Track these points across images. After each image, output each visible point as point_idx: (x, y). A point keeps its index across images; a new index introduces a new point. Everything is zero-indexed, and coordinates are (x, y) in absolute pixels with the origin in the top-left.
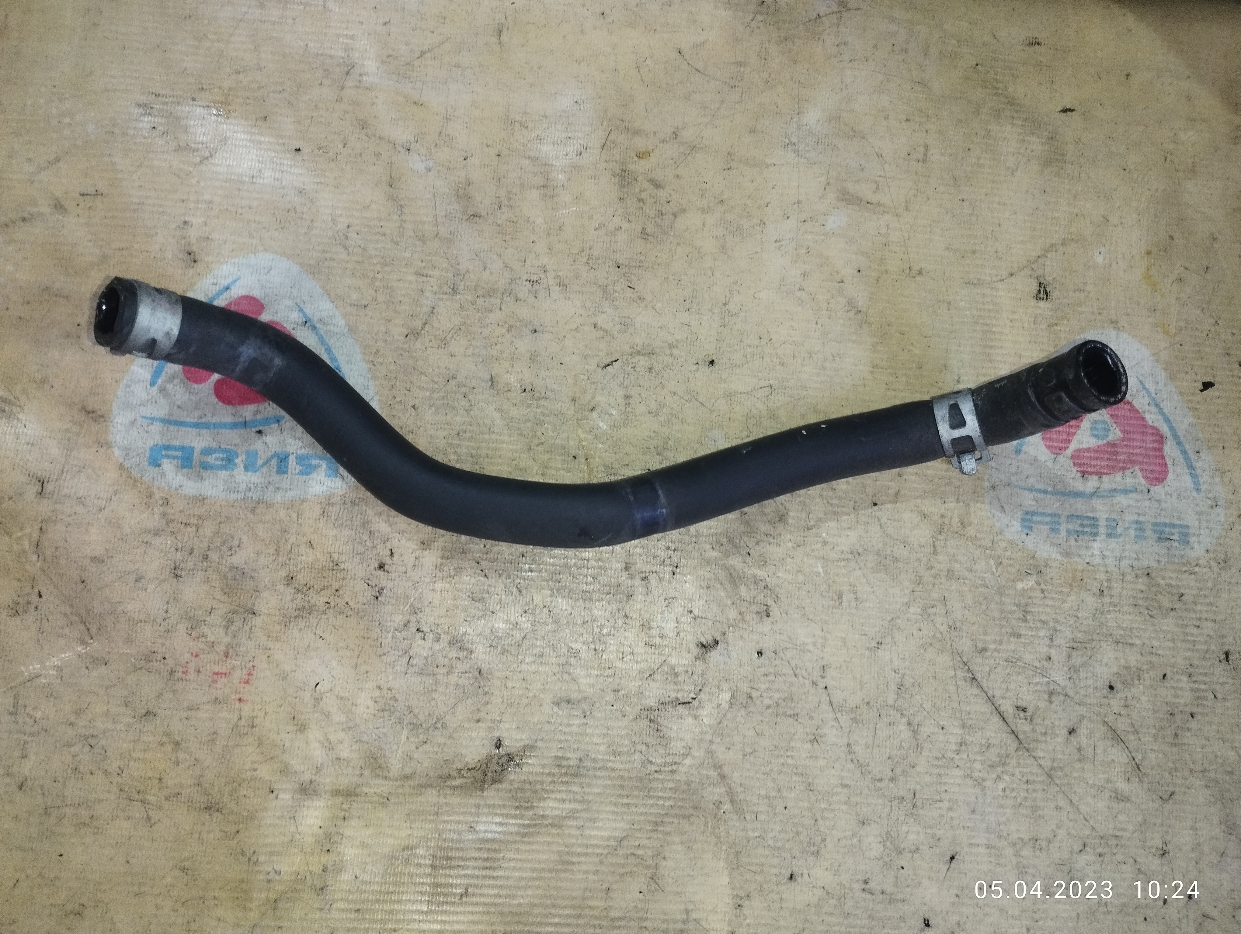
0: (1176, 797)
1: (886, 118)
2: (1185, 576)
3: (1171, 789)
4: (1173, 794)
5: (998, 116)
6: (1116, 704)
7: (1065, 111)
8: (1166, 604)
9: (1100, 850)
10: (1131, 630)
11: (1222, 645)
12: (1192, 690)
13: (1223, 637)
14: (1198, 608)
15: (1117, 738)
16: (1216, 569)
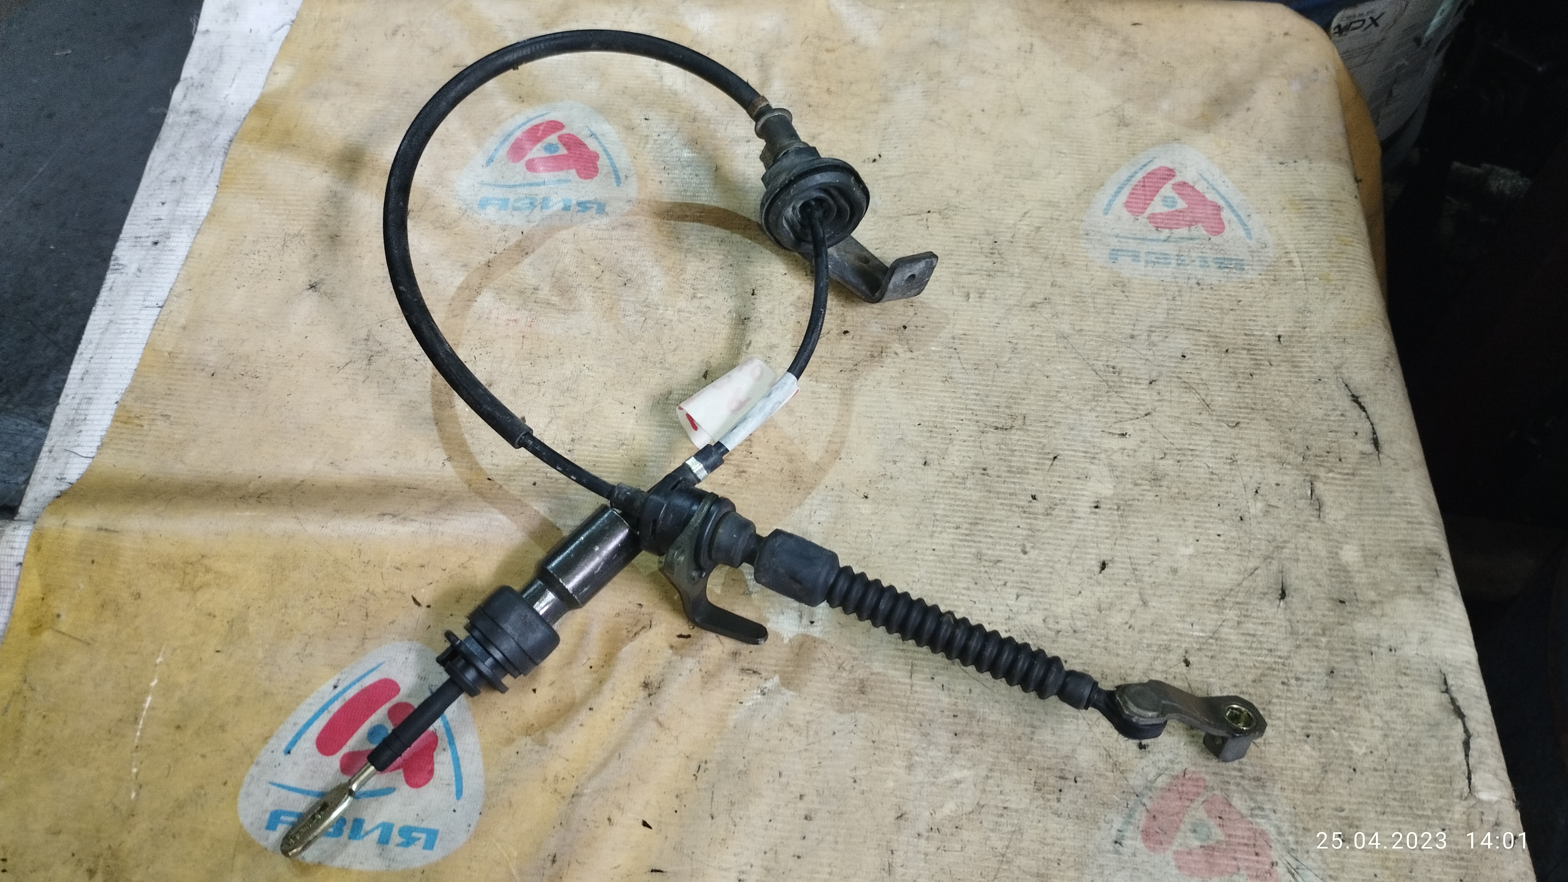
0: (1241, 425)
1: (1002, 29)
2: (1243, 289)
3: (1237, 420)
4: (1238, 423)
5: (1085, 28)
6: (1187, 366)
7: (1135, 24)
8: (1227, 306)
9: (1178, 458)
10: (1199, 321)
11: (1275, 331)
12: (1252, 359)
13: (1275, 327)
14: (1254, 309)
15: (1189, 387)
16: (1267, 286)
